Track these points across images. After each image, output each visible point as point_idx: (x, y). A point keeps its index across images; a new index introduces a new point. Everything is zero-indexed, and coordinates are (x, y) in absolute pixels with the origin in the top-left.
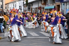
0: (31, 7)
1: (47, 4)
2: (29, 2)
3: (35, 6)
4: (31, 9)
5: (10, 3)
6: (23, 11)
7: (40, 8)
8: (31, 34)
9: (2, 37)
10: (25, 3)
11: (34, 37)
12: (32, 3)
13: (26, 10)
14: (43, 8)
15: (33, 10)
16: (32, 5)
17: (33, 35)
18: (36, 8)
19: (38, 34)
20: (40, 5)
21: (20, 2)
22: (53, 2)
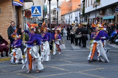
0: (88, 18)
1: (106, 14)
2: (85, 12)
6: (79, 22)
7: (98, 19)
10: (81, 13)
12: (89, 13)
13: (82, 21)
15: (90, 20)
20: (98, 15)
21: (76, 13)
22: (113, 11)
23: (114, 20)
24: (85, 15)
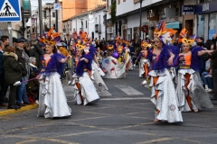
0: (124, 27)
1: (162, 19)
2: (117, 14)
3: (133, 24)
4: (124, 31)
6: (103, 36)
7: (145, 29)
8: (123, 90)
10: (109, 17)
11: (132, 99)
12: (126, 17)
13: (111, 34)
14: (153, 28)
15: (129, 33)
16: (126, 22)
17: (128, 94)
18: (135, 29)
19: (139, 90)
20: (145, 21)
21: (97, 15)
22: (177, 13)
24: (117, 21)
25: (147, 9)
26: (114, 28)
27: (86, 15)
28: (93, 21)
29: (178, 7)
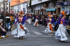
0: (34, 9)
1: (49, 7)
2: (32, 5)
4: (34, 11)
5: (15, 5)
6: (26, 12)
7: (42, 10)
9: (9, 35)
11: (38, 36)
12: (35, 6)
13: (29, 12)
14: (45, 10)
15: (36, 12)
16: (35, 8)
18: (38, 10)
19: (41, 33)
20: (42, 8)
21: (24, 5)
22: (55, 5)
23: (55, 12)
24: (31, 7)
25: (43, 3)
26: (30, 10)
27: (20, 5)
28: (22, 7)
29: (55, 3)
